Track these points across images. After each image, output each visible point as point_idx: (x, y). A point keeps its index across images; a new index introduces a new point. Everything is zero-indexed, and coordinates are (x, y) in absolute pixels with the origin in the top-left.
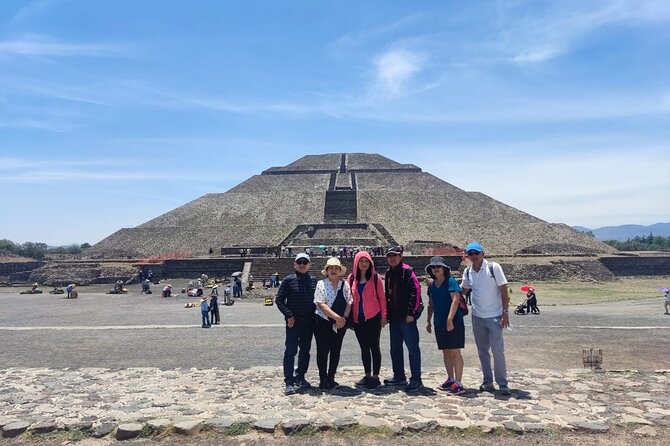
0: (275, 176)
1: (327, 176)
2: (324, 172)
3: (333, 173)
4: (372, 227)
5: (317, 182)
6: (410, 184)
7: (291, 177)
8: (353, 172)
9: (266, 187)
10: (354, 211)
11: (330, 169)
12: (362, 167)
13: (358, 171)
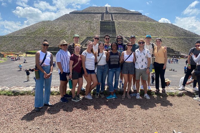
0: (76, 14)
1: (100, 15)
2: (98, 13)
3: (103, 14)
4: (124, 38)
5: (95, 17)
6: (138, 19)
7: (83, 15)
8: (111, 14)
9: (71, 19)
10: (114, 31)
11: (101, 12)
12: (115, 12)
13: (114, 13)
